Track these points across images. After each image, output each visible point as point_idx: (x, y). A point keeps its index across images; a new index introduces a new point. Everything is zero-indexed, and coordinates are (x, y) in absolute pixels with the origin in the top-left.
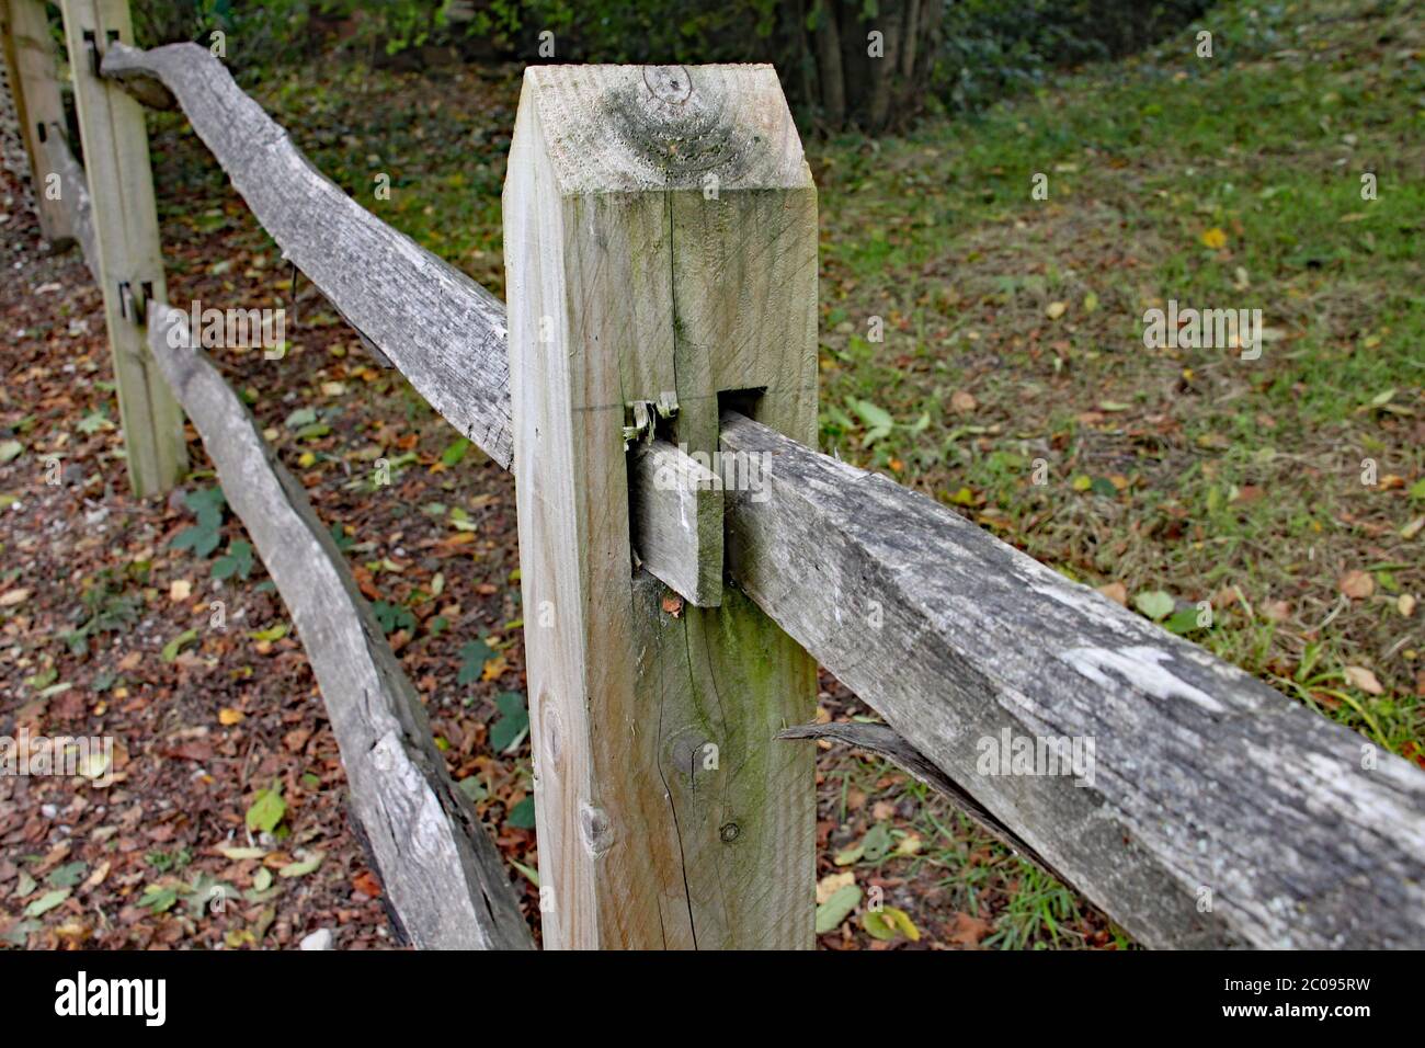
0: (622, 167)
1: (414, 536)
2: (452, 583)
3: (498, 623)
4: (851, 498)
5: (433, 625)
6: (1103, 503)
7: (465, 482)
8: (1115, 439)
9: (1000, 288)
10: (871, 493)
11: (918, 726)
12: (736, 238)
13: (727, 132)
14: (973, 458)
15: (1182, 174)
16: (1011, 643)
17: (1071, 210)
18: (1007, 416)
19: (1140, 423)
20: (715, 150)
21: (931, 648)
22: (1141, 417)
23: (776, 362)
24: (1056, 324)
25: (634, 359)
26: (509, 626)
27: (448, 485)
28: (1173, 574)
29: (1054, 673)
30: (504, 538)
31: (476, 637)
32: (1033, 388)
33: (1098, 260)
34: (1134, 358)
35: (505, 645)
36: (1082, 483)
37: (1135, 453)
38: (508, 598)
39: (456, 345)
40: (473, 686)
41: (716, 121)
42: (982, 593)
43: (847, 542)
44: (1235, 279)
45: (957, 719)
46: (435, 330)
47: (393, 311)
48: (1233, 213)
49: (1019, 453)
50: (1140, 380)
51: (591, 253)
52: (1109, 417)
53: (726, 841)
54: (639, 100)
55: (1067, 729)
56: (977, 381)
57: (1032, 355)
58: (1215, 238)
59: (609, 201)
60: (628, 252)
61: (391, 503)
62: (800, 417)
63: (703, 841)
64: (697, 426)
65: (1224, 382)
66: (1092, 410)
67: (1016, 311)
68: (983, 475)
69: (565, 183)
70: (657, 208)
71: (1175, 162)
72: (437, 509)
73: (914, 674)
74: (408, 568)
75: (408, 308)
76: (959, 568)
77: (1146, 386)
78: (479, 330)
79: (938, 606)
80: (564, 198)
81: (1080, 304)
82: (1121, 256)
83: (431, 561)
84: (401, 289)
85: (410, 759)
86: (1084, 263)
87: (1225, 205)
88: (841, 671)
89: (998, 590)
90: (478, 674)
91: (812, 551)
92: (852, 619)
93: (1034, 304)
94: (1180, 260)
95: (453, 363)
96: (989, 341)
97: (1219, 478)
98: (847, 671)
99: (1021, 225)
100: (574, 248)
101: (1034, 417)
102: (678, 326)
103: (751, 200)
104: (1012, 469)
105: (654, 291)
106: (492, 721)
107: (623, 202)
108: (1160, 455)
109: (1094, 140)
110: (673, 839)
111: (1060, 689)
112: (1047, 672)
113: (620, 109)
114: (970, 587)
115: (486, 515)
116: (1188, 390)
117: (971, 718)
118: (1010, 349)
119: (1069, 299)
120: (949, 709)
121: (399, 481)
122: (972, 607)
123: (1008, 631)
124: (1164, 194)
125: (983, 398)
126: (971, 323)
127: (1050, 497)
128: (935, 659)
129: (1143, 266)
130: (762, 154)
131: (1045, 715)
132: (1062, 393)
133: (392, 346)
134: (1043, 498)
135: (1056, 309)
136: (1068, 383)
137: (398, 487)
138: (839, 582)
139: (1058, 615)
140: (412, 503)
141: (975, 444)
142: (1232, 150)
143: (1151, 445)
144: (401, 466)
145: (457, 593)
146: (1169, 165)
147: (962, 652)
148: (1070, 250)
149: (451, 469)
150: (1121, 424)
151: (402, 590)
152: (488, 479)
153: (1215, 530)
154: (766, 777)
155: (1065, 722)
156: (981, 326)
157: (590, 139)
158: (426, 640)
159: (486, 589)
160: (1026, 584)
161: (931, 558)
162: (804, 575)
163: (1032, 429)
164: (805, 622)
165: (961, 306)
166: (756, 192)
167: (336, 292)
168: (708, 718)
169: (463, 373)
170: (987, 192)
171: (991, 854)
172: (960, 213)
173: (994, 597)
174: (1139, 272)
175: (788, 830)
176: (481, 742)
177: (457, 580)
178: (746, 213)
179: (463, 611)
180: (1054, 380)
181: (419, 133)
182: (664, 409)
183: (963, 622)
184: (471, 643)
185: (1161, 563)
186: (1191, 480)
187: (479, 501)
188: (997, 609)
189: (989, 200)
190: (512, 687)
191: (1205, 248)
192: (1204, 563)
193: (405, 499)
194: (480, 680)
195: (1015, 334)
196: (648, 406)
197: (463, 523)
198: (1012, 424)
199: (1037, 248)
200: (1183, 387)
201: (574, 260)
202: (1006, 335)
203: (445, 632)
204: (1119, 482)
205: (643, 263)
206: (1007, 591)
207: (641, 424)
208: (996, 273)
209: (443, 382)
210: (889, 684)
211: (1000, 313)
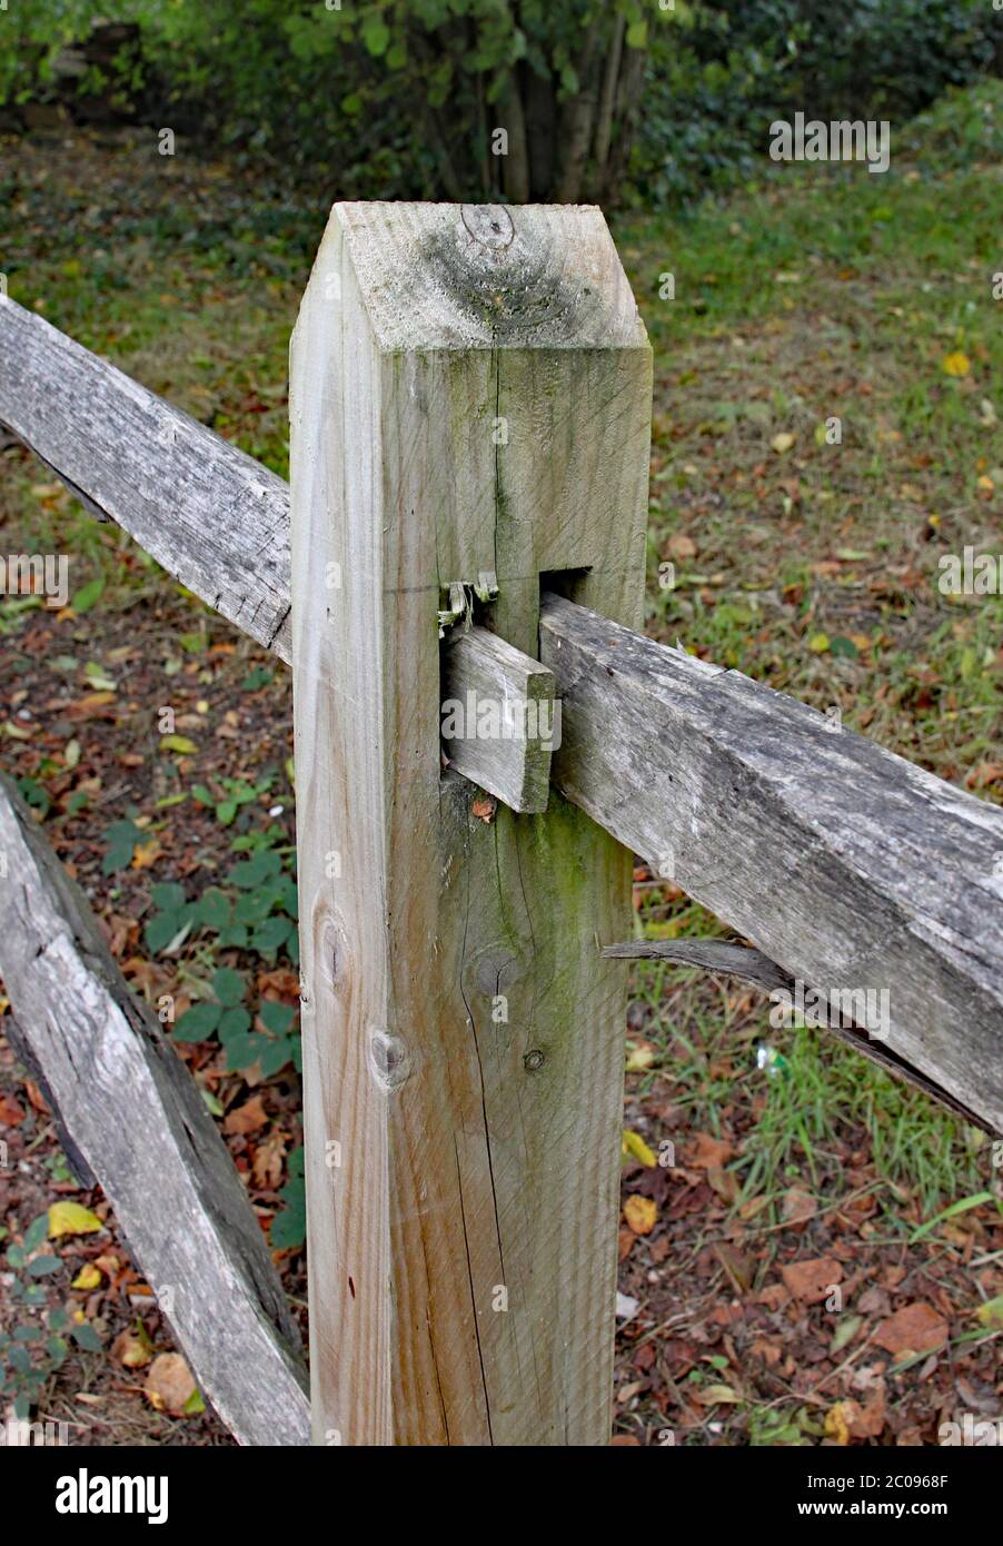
0: (446, 320)
1: (41, 696)
2: (90, 752)
3: (147, 801)
4: (708, 698)
5: (70, 803)
6: (845, 666)
7: (100, 631)
8: (855, 593)
9: (719, 415)
10: (732, 693)
11: (797, 951)
12: (563, 403)
13: (555, 283)
14: (695, 613)
15: (919, 289)
16: (921, 867)
17: (794, 327)
18: (731, 564)
19: (883, 575)
20: (544, 303)
21: (823, 869)
22: (882, 567)
23: (602, 540)
24: (785, 458)
25: (452, 535)
26: (161, 804)
27: (80, 635)
28: (925, 748)
29: (975, 901)
30: (149, 699)
31: (122, 816)
32: (760, 532)
33: (829, 386)
34: (873, 499)
35: (158, 826)
36: (819, 643)
37: (877, 609)
38: (159, 770)
39: (198, 500)
40: (120, 875)
41: (542, 270)
42: (882, 811)
43: (715, 749)
44: (982, 414)
45: (851, 945)
46: (168, 482)
47: (109, 456)
48: (976, 336)
49: (747, 606)
50: (881, 526)
51: (411, 418)
52: (848, 568)
53: (529, 1069)
54: (459, 243)
55: (993, 961)
56: (696, 523)
57: (757, 494)
58: (958, 364)
59: (433, 360)
60: (450, 417)
61: (11, 656)
62: (626, 600)
63: (505, 1072)
64: (516, 610)
65: (974, 529)
66: (828, 558)
67: (737, 443)
68: (708, 632)
69: (384, 339)
70: (483, 368)
71: (910, 275)
72: (67, 664)
73: (797, 895)
74: (35, 734)
75: (130, 453)
76: (850, 782)
77: (887, 532)
78: (229, 485)
79: (832, 824)
80: (384, 356)
81: (810, 435)
82: (853, 382)
83: (63, 726)
84: (119, 431)
85: (88, 967)
86: (813, 389)
87: (968, 327)
88: (693, 888)
89: (898, 807)
90: (127, 860)
91: (663, 755)
92: (714, 832)
93: (757, 435)
94: (921, 389)
95: (194, 521)
96: (707, 476)
97: (973, 639)
98: (705, 887)
99: (738, 342)
100: (392, 411)
101: (762, 565)
102: (500, 499)
103: (584, 360)
104: (739, 625)
105: (476, 460)
106: (145, 916)
107: (447, 361)
108: (905, 612)
109: (818, 246)
110: (473, 1068)
111: (981, 917)
112: (966, 899)
113: (439, 254)
114: (866, 804)
115: (127, 671)
116: (935, 538)
117: (869, 946)
118: (732, 487)
119: (796, 430)
120: (840, 934)
121: (21, 630)
122: (872, 826)
123: (917, 854)
124: (899, 312)
125: (703, 542)
126: (686, 455)
127: (785, 658)
128: (828, 880)
129: (878, 395)
130: (594, 309)
131: (967, 945)
132: (793, 538)
133: (109, 496)
134: (777, 659)
135: (783, 441)
136: (799, 526)
137: (19, 637)
138: (699, 791)
139: (970, 837)
140: (38, 656)
141: (699, 595)
142: (972, 264)
143: (896, 600)
144: (22, 611)
145: (97, 763)
146: (903, 279)
147: (864, 875)
148: (796, 374)
149: (84, 616)
150: (860, 576)
151: (31, 760)
152: (127, 628)
153: (971, 698)
154: (574, 999)
155: (992, 954)
156: (698, 459)
157: (408, 288)
158: (63, 819)
159: (131, 759)
160: (928, 802)
161: (816, 770)
162: (650, 783)
163: (760, 580)
164: (648, 831)
165: (674, 435)
166: (589, 352)
167: (29, 429)
168: (516, 934)
169: (208, 534)
170: (698, 303)
171: (733, 1067)
172: (668, 326)
173: (896, 816)
174: (873, 401)
175: (595, 1057)
176: (135, 940)
177: (96, 748)
178: (577, 375)
179: (104, 786)
180: (784, 523)
181: (23, 209)
182: (482, 592)
183: (864, 842)
184: (117, 823)
185: (912, 736)
186: (942, 640)
187: (119, 655)
188: (900, 829)
189: (701, 312)
190: (168, 876)
191: (947, 376)
192: (959, 736)
193: (29, 651)
194: (129, 867)
195: (737, 469)
196: (465, 587)
197: (100, 681)
198: (738, 573)
199: (759, 369)
200: (929, 534)
201: (392, 425)
202: (728, 471)
203: (84, 810)
204: (860, 642)
205: (466, 431)
206: (906, 810)
207: (457, 609)
208: (713, 398)
209: (180, 543)
210: (759, 904)
211: (719, 444)
